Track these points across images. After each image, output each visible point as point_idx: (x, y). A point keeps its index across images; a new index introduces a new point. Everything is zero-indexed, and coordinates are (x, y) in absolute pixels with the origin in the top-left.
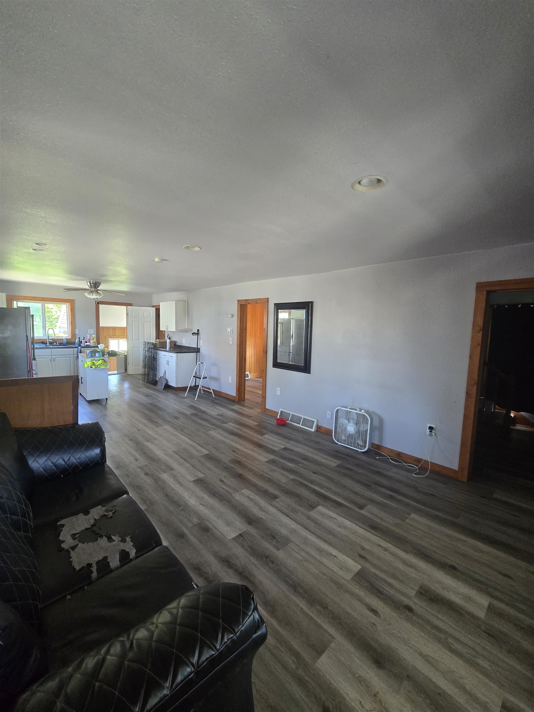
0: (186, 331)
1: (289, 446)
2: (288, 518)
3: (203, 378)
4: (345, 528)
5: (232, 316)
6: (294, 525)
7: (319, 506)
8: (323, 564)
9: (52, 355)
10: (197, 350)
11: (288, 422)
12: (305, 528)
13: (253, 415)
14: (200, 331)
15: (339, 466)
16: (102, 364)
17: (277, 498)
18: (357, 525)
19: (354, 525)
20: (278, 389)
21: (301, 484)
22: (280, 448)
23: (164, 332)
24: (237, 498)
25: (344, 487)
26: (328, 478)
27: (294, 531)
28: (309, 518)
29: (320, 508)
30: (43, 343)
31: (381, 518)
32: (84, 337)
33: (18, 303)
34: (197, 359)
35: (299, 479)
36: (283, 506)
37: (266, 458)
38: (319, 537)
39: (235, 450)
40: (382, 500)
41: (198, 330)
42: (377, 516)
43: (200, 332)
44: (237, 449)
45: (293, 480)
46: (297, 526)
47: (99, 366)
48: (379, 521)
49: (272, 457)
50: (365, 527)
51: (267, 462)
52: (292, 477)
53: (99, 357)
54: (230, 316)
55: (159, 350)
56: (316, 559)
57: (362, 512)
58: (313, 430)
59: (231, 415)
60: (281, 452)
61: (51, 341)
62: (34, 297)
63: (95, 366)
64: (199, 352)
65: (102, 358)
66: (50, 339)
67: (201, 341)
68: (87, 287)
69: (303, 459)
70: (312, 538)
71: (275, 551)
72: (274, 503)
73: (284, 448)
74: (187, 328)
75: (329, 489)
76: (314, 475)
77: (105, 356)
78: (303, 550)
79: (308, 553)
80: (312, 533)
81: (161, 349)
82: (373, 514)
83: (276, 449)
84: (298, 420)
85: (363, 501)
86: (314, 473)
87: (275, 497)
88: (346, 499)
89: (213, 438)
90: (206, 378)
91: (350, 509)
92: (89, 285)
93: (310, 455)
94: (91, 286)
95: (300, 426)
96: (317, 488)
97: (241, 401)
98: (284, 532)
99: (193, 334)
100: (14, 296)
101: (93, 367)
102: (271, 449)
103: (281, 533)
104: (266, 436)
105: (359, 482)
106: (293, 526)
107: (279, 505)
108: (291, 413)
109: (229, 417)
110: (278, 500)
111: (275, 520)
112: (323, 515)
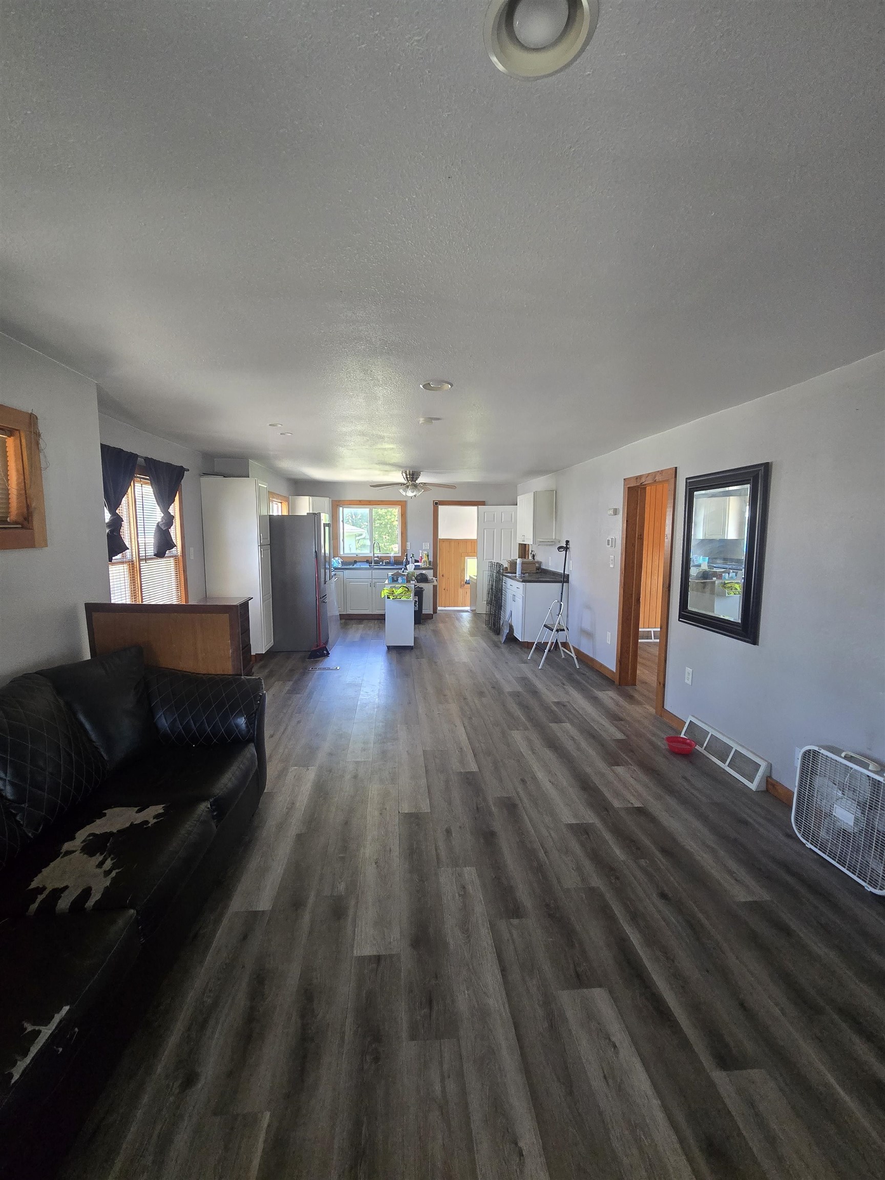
0: (551, 543)
1: (656, 808)
2: (499, 977)
3: (557, 631)
4: (621, 1090)
5: (616, 512)
6: (496, 1001)
7: (600, 986)
8: (470, 1150)
9: (372, 578)
10: (564, 579)
11: (697, 747)
12: (516, 1026)
13: (628, 719)
14: (570, 543)
15: (755, 907)
16: (403, 595)
17: (518, 917)
18: (665, 1108)
19: (656, 1102)
20: (689, 670)
21: (605, 912)
22: (630, 805)
23: (527, 546)
24: (443, 879)
25: (724, 974)
26: (694, 927)
27: (483, 1014)
28: (548, 1001)
29: (600, 997)
30: (367, 561)
31: (771, 1140)
32: (413, 555)
33: (344, 509)
34: (562, 594)
35: (609, 896)
36: (514, 942)
37: (576, 816)
38: (527, 1069)
39: (526, 779)
40: (832, 1081)
41: (567, 542)
42: (761, 1123)
43: (571, 545)
44: (534, 778)
45: (592, 891)
46: (502, 1008)
47: (398, 597)
48: (756, 1144)
49: (590, 818)
50: (688, 1133)
51: (571, 827)
52: (596, 881)
53: (402, 583)
54: (611, 512)
55: (506, 576)
56: (468, 1124)
57: (719, 1077)
58: (753, 786)
59: (583, 709)
60: (623, 814)
61: (377, 559)
62: (360, 501)
63: (394, 596)
64: (568, 582)
65: (405, 586)
66: (376, 557)
67: (571, 562)
68: (403, 481)
69: (665, 851)
70: (509, 1060)
71: (404, 1035)
72: (502, 925)
73: (638, 809)
74: (554, 538)
75: (667, 957)
76: (660, 903)
77: (412, 582)
78: (460, 1075)
79: (463, 1092)
80: (521, 1048)
81: (508, 574)
82: (752, 1104)
83: (617, 804)
84: (723, 751)
85: (750, 1047)
86: (663, 896)
87: (515, 911)
88: (695, 1008)
89: (508, 745)
90: (564, 630)
91: (685, 1044)
92: (405, 477)
93: (691, 845)
94: (407, 478)
95: (725, 766)
96: (635, 938)
97: (627, 684)
98: (463, 1002)
99: (560, 548)
100: (339, 501)
101: (390, 597)
102: (605, 799)
103: (453, 1001)
104: (620, 770)
105: (787, 981)
106: (491, 1002)
107: (506, 936)
108: (712, 732)
109: (574, 712)
110: (515, 921)
111: (468, 965)
112: (590, 1015)
